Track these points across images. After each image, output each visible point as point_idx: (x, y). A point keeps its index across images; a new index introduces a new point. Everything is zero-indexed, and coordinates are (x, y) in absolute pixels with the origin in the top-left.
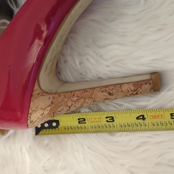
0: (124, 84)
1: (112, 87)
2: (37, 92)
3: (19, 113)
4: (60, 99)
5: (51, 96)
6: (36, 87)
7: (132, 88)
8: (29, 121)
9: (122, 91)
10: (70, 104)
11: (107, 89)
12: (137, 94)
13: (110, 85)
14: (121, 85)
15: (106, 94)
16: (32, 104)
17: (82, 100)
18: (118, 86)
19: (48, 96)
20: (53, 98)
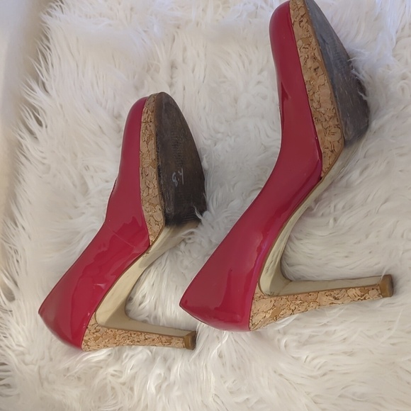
0: (350, 288)
1: (338, 291)
2: (258, 295)
3: (238, 316)
4: (282, 303)
5: (272, 299)
6: (257, 290)
7: (359, 293)
8: (251, 324)
9: (348, 296)
10: (293, 308)
11: (332, 293)
12: (365, 299)
13: (335, 289)
14: (347, 289)
15: (331, 298)
16: (253, 307)
17: (306, 304)
18: (344, 290)
19: (270, 299)
20: (275, 301)
